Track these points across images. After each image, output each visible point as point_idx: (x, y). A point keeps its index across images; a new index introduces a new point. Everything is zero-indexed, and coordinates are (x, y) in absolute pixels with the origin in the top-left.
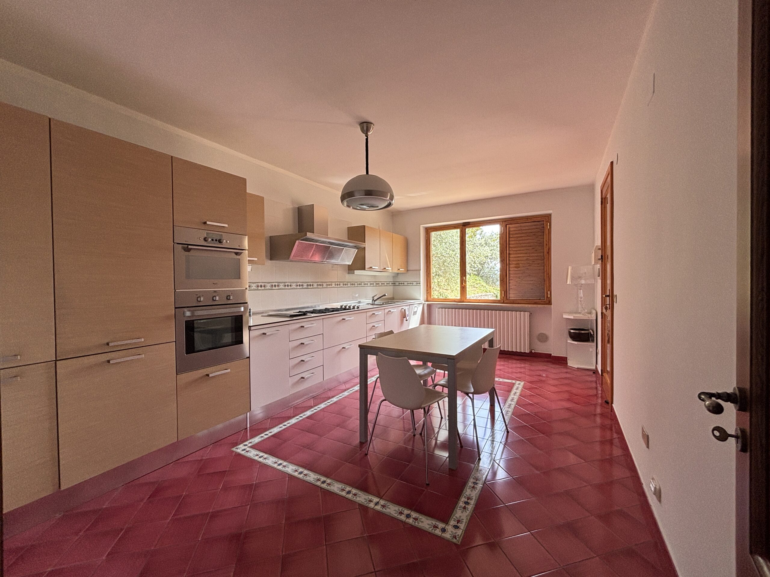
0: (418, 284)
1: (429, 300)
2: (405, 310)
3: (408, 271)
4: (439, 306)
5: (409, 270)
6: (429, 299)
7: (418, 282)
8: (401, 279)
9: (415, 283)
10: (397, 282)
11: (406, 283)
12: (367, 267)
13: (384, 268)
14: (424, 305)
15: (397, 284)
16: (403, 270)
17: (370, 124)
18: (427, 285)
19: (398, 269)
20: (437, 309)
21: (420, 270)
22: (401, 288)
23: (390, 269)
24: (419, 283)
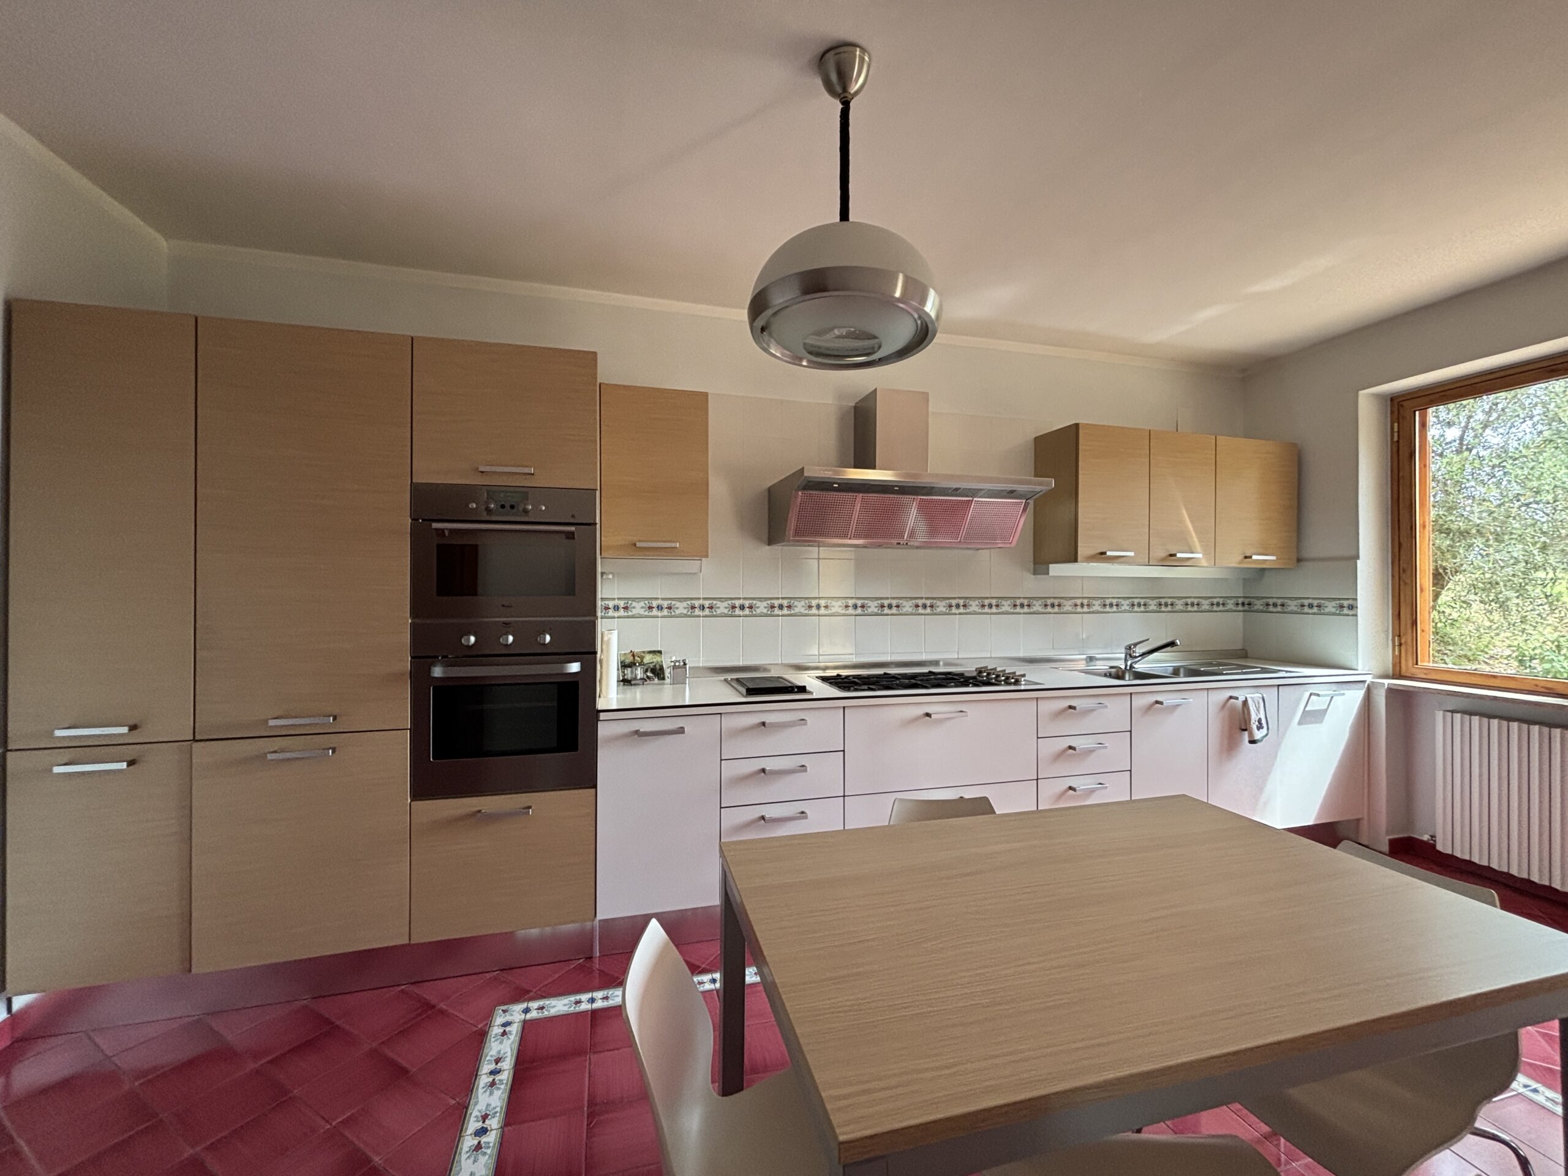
0: (1346, 611)
1: (1403, 672)
2: (1245, 703)
3: (1299, 560)
4: (1452, 704)
5: (1307, 560)
6: (1407, 666)
7: (1346, 603)
8: (1273, 589)
9: (1330, 607)
10: (1258, 598)
11: (1293, 606)
12: (1082, 551)
13: (1171, 555)
14: (1375, 692)
15: (1259, 605)
16: (1273, 558)
17: (850, 49)
18: (1397, 616)
19: (1246, 557)
20: (1439, 715)
21: (1358, 557)
22: (1274, 620)
23: (1200, 556)
24: (1352, 607)
